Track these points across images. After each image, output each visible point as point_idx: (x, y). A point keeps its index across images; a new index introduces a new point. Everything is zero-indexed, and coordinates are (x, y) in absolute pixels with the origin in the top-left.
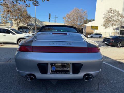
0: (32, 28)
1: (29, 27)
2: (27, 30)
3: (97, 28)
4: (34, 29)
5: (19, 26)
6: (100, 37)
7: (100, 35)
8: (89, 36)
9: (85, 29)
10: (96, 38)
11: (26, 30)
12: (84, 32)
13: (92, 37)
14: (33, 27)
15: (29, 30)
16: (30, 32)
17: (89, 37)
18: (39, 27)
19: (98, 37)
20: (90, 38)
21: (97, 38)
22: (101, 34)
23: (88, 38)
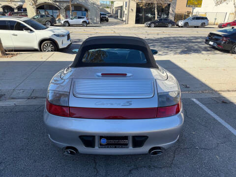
0: (63, 6)
1: (58, 4)
2: (54, 11)
3: (198, 4)
4: (67, 9)
5: (37, 4)
6: (203, 25)
7: (203, 21)
8: (181, 23)
9: (173, 7)
10: (195, 27)
11: (51, 11)
12: (171, 14)
13: (186, 25)
14: (65, 5)
15: (58, 11)
16: (61, 16)
17: (180, 25)
18: (77, 4)
19: (200, 25)
20: (182, 27)
21: (198, 27)
22: (206, 18)
23: (179, 27)
